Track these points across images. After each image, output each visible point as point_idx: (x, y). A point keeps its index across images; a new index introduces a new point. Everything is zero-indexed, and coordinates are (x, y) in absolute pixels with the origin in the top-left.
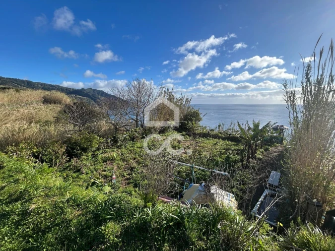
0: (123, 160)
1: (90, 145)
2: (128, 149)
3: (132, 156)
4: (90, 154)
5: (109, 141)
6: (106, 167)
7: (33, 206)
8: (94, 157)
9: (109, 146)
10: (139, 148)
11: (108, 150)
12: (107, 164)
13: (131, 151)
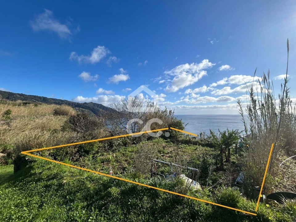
0: (117, 161)
1: (92, 148)
2: (121, 152)
3: (124, 158)
4: (91, 156)
5: (106, 145)
6: (103, 167)
7: (65, 181)
8: (94, 159)
9: (106, 150)
10: (130, 152)
11: (105, 153)
12: (104, 164)
13: (123, 154)
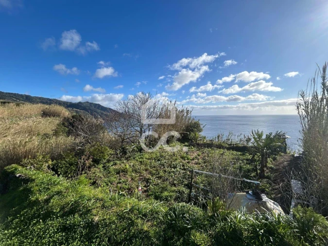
0: (136, 171)
1: (103, 156)
2: (137, 160)
3: (143, 167)
4: (101, 166)
5: (118, 152)
6: (120, 179)
7: (96, 219)
8: (106, 169)
9: (118, 158)
10: (148, 159)
11: (118, 162)
12: (120, 175)
13: (141, 162)
